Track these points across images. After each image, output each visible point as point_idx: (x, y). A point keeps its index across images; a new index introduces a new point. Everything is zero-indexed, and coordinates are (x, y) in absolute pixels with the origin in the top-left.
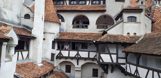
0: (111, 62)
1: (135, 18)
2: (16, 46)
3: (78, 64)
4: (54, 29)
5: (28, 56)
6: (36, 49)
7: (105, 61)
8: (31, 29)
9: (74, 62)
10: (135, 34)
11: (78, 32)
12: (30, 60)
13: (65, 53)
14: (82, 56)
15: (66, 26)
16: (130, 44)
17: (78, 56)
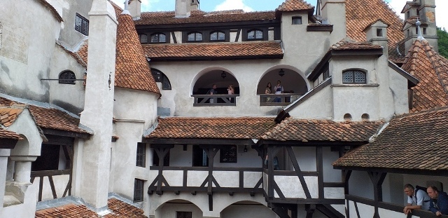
0: (305, 198)
1: (364, 72)
2: (35, 159)
3: (211, 209)
4: (144, 110)
5: (69, 187)
6: (91, 167)
7: (287, 195)
8: (78, 111)
9: (200, 202)
10: (365, 116)
11: (210, 116)
12: (74, 199)
13: (174, 178)
14: (222, 185)
15: (176, 101)
16: (355, 145)
17: (210, 184)
